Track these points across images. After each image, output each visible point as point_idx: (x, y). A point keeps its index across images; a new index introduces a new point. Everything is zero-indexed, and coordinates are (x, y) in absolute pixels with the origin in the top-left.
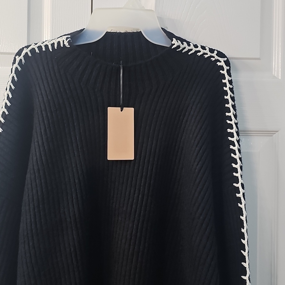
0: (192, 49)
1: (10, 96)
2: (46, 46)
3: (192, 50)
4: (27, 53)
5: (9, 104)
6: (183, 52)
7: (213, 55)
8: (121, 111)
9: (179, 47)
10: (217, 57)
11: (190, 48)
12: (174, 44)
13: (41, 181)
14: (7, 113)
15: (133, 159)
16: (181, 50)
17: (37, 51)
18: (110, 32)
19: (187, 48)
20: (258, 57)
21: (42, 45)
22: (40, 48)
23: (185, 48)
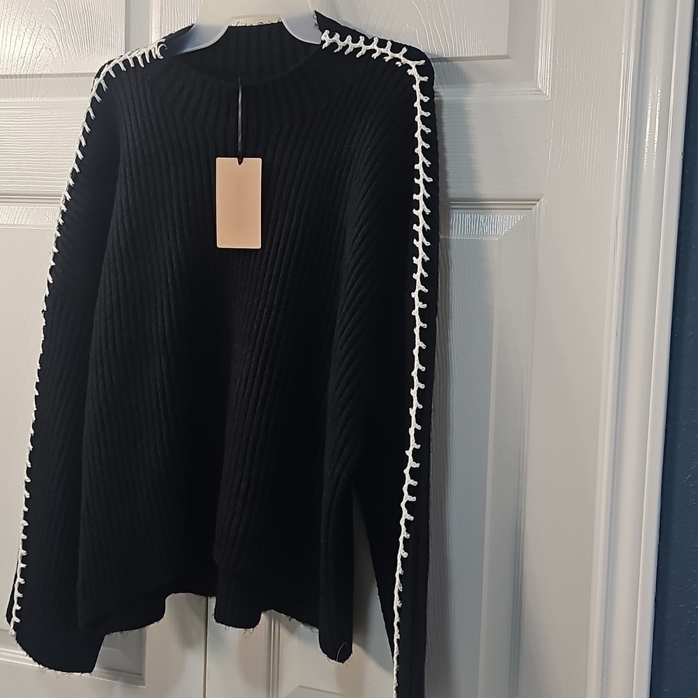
0: (361, 48)
1: (84, 144)
2: (135, 59)
3: (361, 50)
4: (108, 72)
5: (81, 156)
6: (346, 53)
7: (397, 55)
8: (240, 163)
9: (334, 45)
10: (404, 61)
11: (357, 45)
12: (324, 42)
13: (117, 276)
14: (78, 170)
15: (259, 247)
16: (340, 50)
17: (123, 68)
18: (236, 27)
19: (352, 46)
20: (504, 53)
21: (128, 58)
22: (126, 62)
23: (347, 46)
